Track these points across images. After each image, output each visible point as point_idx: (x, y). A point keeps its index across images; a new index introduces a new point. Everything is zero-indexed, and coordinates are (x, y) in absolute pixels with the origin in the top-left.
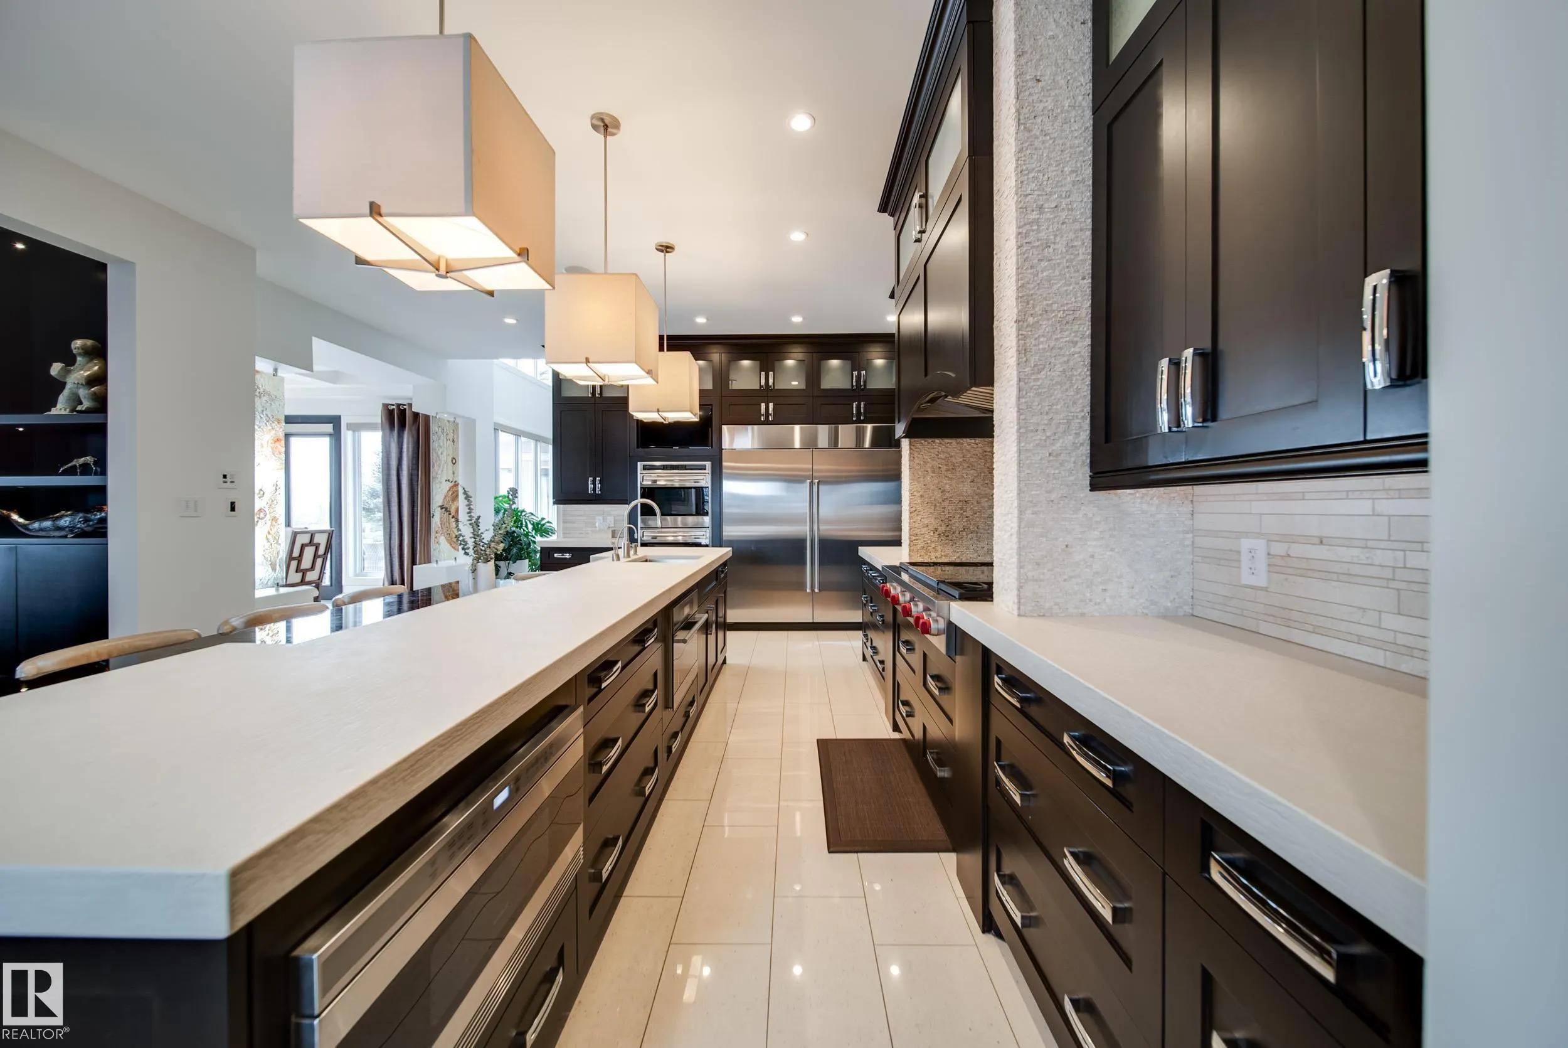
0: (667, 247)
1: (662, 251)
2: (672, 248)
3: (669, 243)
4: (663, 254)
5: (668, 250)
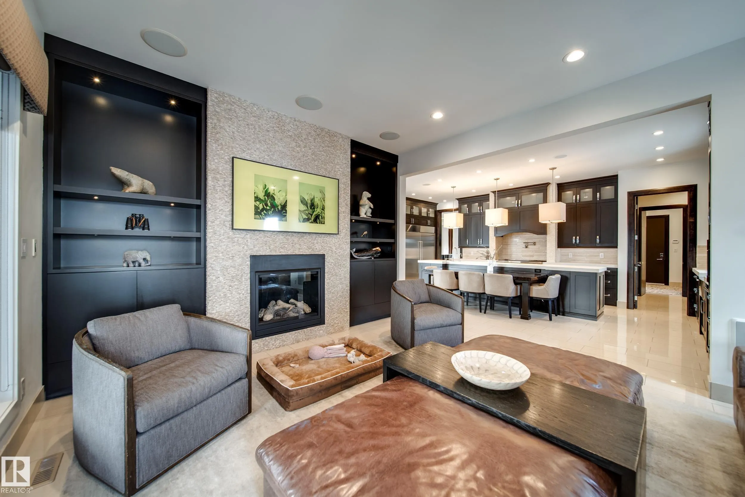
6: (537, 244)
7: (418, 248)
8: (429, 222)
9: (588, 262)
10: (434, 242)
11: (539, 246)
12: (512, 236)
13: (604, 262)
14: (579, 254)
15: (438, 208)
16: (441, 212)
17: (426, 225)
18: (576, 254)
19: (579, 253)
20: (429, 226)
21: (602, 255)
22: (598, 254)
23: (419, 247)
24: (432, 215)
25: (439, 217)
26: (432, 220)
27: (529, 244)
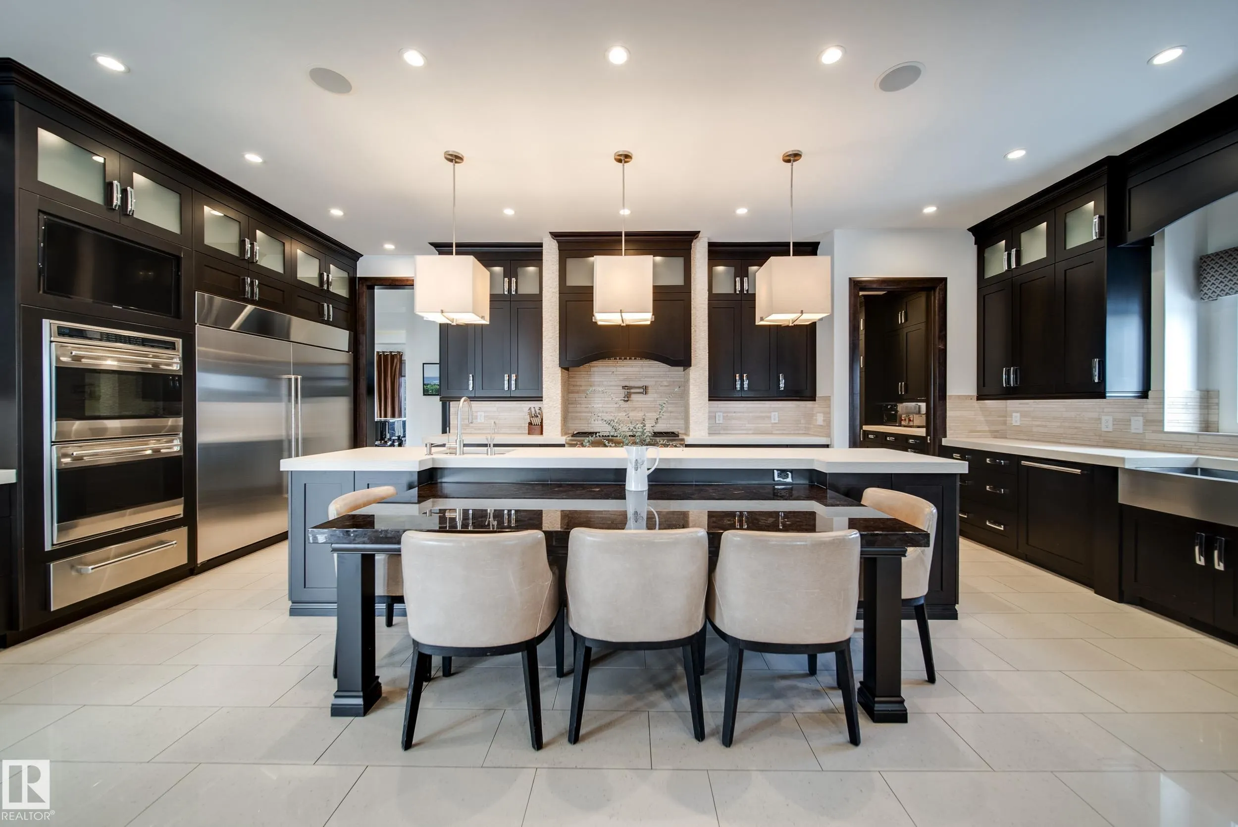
0: (457, 157)
1: (451, 160)
2: (461, 159)
3: (459, 153)
4: (451, 164)
5: (457, 160)
6: (650, 390)
7: (280, 400)
8: (328, 310)
9: (751, 432)
10: (346, 384)
11: (656, 395)
12: (593, 369)
13: (777, 430)
14: (734, 414)
15: (364, 269)
16: (372, 283)
17: (318, 317)
18: (729, 415)
19: (735, 412)
20: (328, 323)
21: (775, 415)
22: (768, 415)
23: (285, 398)
24: (340, 289)
25: (364, 300)
26: (343, 306)
27: (632, 391)
